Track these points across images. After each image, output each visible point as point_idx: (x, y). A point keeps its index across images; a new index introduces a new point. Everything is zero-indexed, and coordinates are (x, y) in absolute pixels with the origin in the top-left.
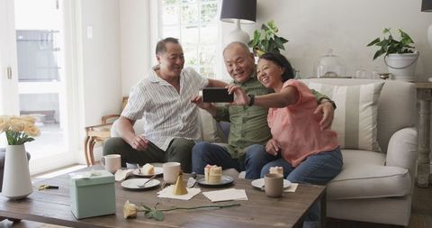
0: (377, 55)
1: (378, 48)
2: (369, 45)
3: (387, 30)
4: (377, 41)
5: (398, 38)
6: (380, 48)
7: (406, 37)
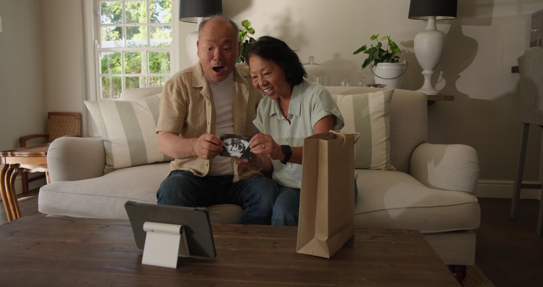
0: (366, 63)
1: (364, 56)
2: (355, 53)
3: (374, 37)
4: (363, 49)
5: (385, 47)
6: (367, 56)
7: (394, 46)
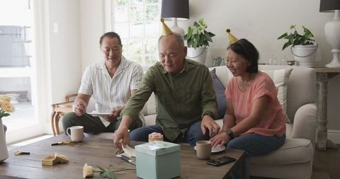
0: (285, 46)
2: (279, 38)
3: (293, 27)
4: (285, 35)
5: (301, 33)
6: (287, 41)
7: (308, 32)
